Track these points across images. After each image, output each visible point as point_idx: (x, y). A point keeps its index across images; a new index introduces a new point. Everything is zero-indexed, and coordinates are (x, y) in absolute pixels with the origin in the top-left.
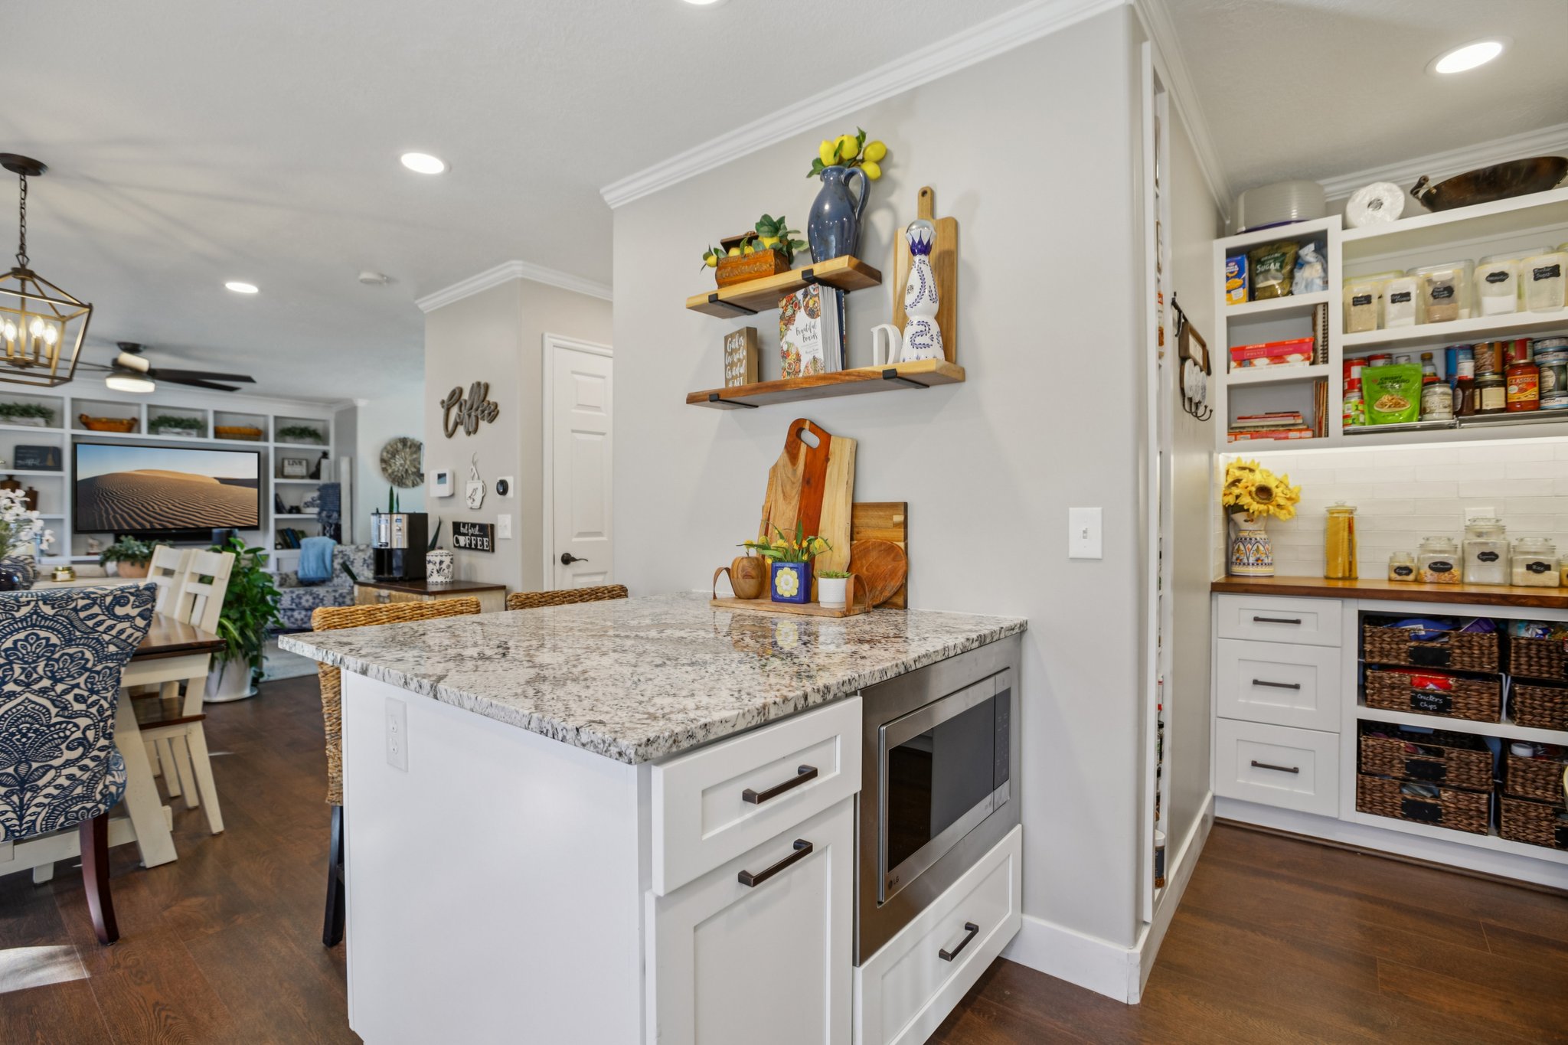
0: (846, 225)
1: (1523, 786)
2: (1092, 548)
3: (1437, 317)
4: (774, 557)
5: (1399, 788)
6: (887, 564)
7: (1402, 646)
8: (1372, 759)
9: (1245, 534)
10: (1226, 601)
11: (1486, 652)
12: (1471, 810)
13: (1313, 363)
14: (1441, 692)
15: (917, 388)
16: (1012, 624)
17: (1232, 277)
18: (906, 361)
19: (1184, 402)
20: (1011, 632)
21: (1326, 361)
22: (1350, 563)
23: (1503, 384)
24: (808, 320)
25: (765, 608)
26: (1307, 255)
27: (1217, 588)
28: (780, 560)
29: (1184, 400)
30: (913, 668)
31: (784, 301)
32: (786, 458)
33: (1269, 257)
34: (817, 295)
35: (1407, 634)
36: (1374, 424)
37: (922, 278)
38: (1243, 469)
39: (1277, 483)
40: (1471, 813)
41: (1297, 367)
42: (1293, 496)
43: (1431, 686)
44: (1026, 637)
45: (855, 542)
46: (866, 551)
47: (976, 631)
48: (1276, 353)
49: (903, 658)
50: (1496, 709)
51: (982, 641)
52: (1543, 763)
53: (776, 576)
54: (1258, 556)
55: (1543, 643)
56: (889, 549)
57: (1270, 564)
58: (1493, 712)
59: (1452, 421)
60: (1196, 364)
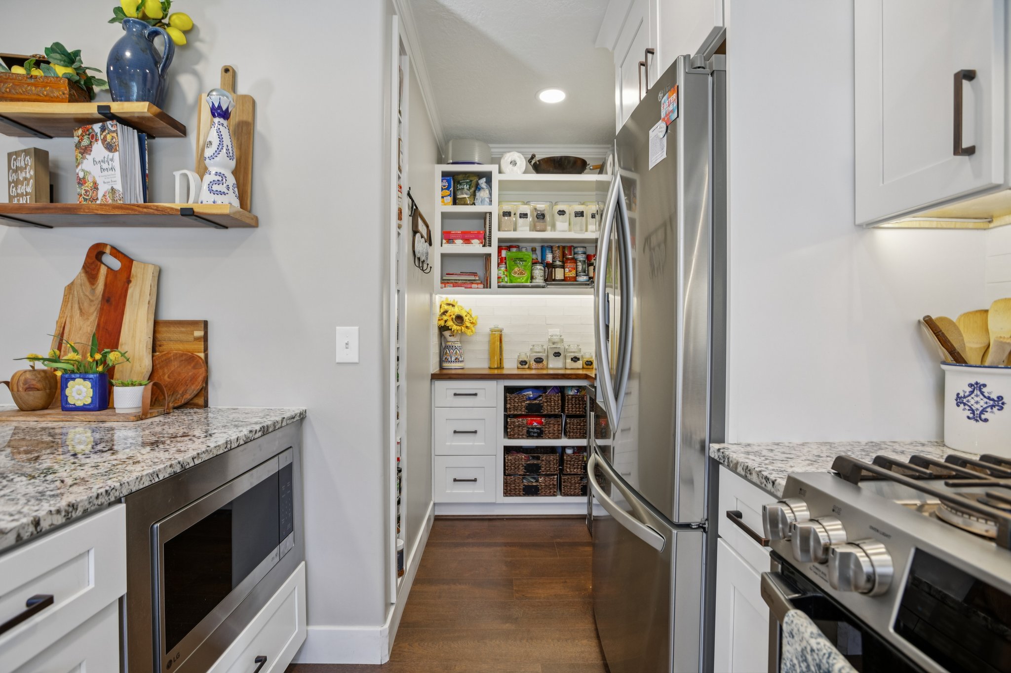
0: (149, 75)
1: (570, 468)
2: (351, 355)
3: (538, 228)
4: (65, 370)
5: (522, 480)
6: (187, 372)
7: (523, 404)
8: (510, 467)
9: (449, 344)
10: (440, 385)
11: (556, 403)
12: (551, 485)
13: (484, 246)
14: (539, 426)
15: (216, 227)
16: (293, 414)
17: (445, 189)
18: (203, 203)
19: (415, 260)
20: (292, 420)
21: (490, 246)
22: (500, 359)
23: (563, 267)
24: (106, 153)
25: (50, 419)
26: (482, 183)
27: (435, 377)
28: (73, 372)
29: (415, 258)
30: (192, 464)
31: (80, 132)
32: (84, 277)
33: (464, 181)
34: (116, 131)
35: (525, 397)
36: (511, 283)
37: (220, 137)
38: (449, 304)
39: (466, 314)
40: (551, 486)
41: (476, 247)
42: (474, 321)
43: (535, 424)
44: (306, 423)
45: (157, 353)
46: (168, 361)
47: (261, 423)
48: (467, 238)
49: (180, 457)
50: (560, 432)
51: (265, 431)
52: (577, 456)
53: (67, 387)
54: (456, 356)
55: (577, 397)
56: (190, 359)
57: (462, 361)
58: (559, 433)
59: (544, 284)
60: (422, 237)
